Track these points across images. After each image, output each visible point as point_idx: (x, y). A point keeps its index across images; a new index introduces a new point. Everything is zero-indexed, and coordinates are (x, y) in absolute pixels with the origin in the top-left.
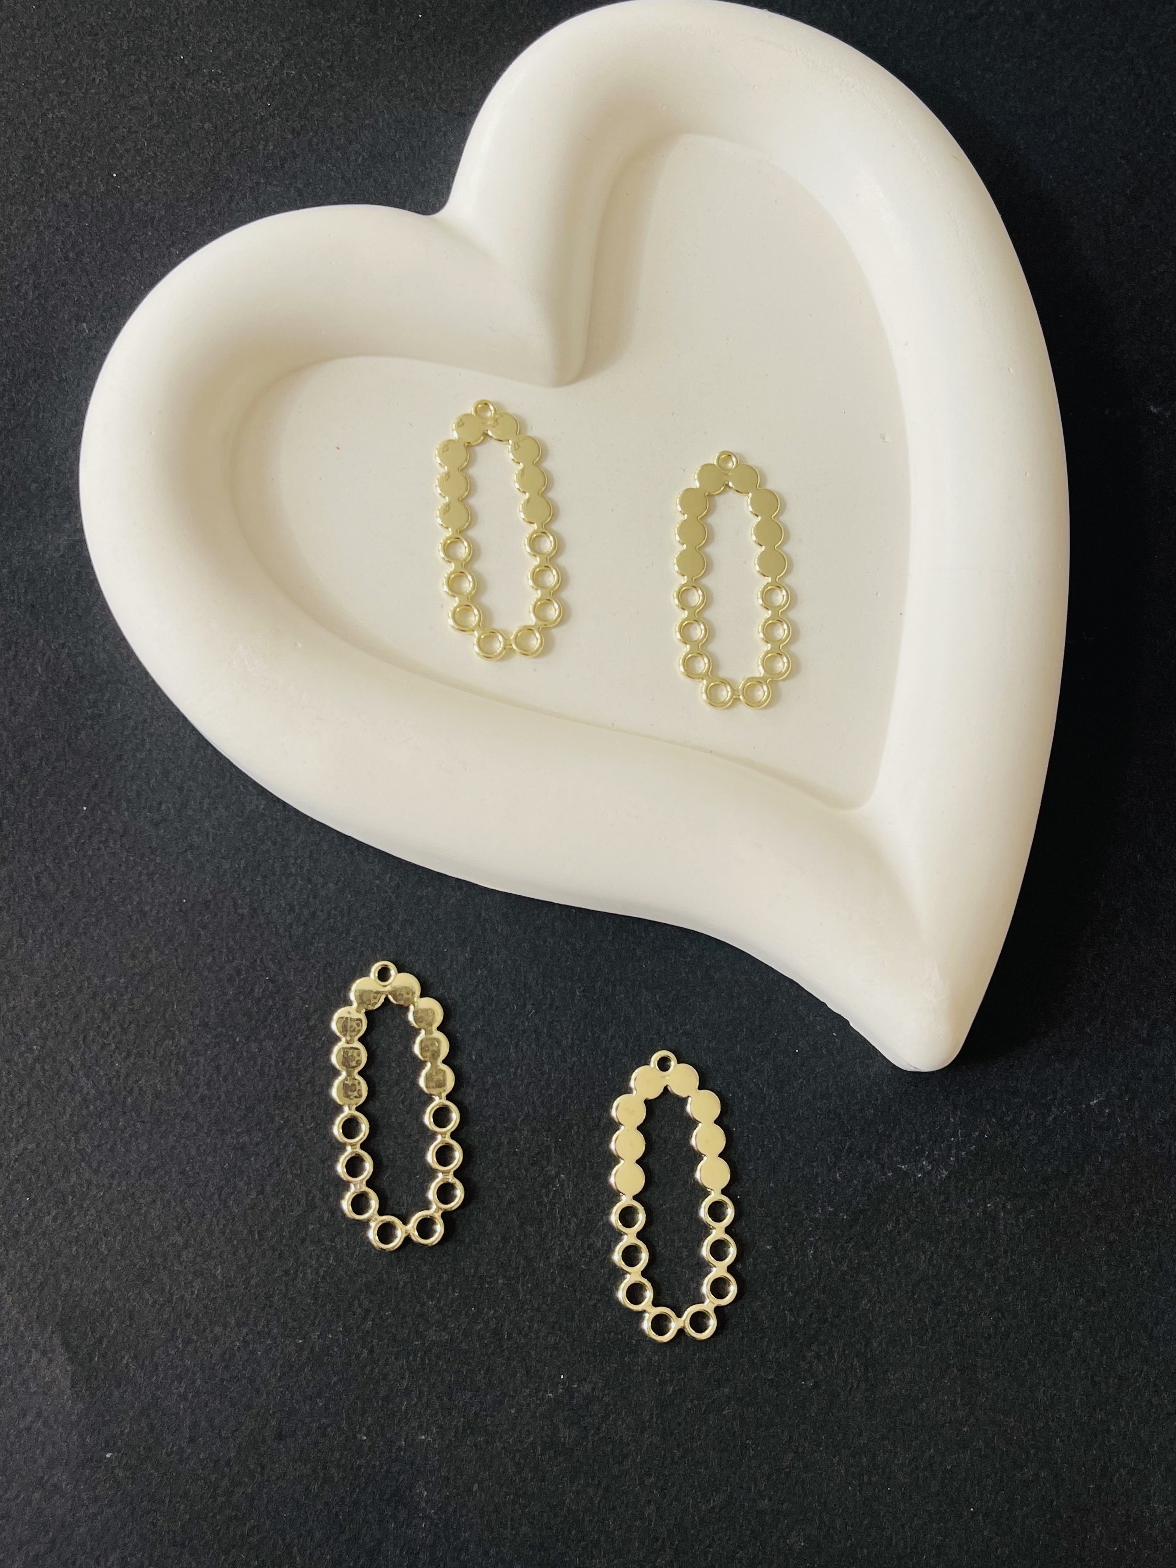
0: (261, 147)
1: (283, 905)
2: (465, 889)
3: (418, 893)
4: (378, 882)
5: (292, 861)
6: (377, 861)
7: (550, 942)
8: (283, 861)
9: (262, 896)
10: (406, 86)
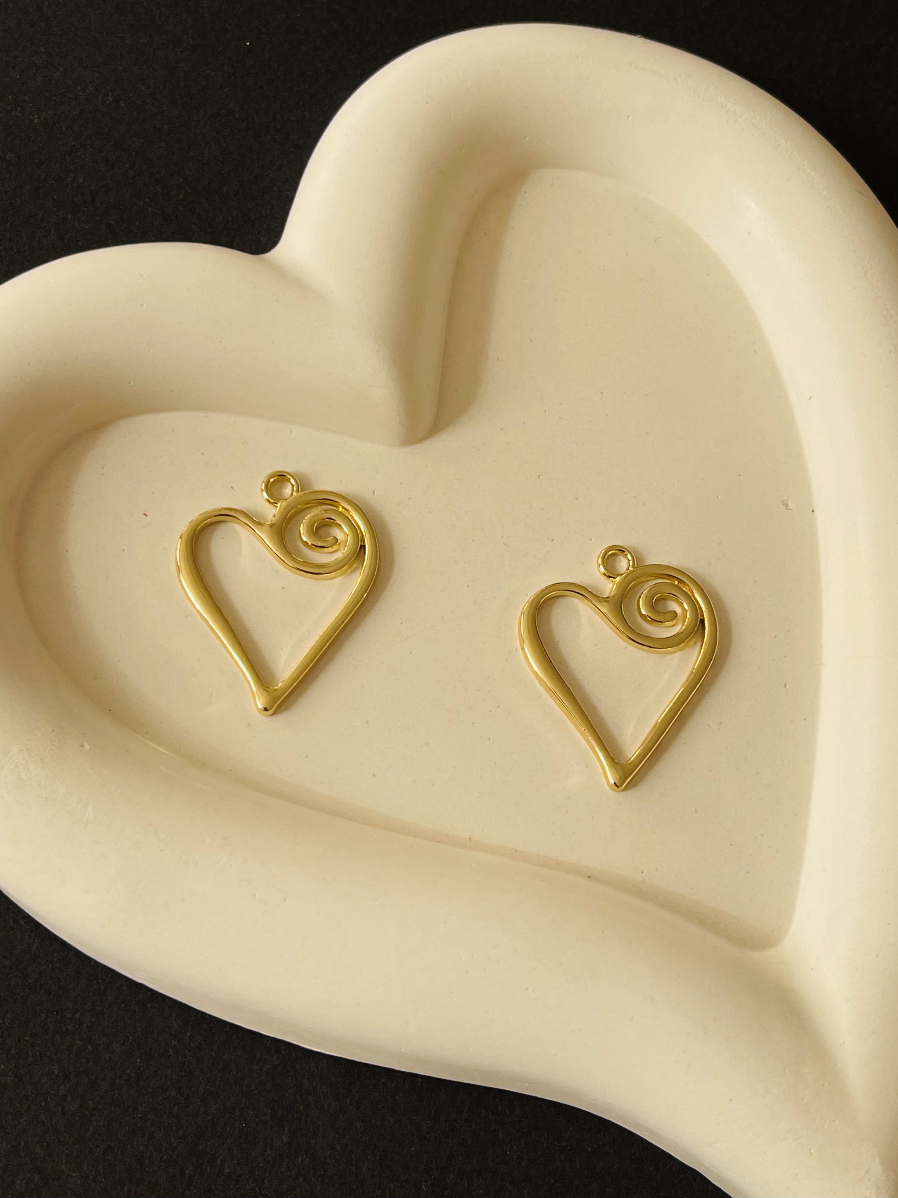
0: (70, 180)
1: (56, 1071)
2: (283, 1052)
3: (225, 1057)
4: (175, 1042)
5: (70, 1016)
6: (174, 1015)
7: (390, 1121)
8: (57, 1014)
9: (30, 1059)
10: (237, 116)
